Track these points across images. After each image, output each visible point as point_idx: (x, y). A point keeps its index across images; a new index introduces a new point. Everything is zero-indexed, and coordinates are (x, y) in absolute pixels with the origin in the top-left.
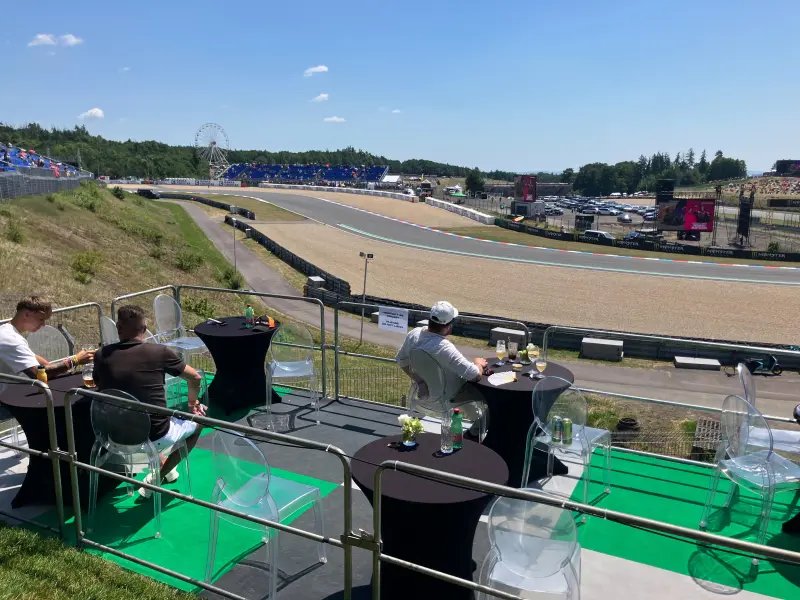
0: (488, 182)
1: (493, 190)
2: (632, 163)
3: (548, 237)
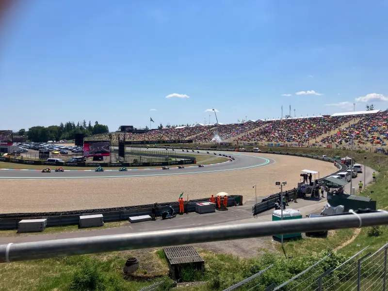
2: (56, 126)
3: (26, 163)
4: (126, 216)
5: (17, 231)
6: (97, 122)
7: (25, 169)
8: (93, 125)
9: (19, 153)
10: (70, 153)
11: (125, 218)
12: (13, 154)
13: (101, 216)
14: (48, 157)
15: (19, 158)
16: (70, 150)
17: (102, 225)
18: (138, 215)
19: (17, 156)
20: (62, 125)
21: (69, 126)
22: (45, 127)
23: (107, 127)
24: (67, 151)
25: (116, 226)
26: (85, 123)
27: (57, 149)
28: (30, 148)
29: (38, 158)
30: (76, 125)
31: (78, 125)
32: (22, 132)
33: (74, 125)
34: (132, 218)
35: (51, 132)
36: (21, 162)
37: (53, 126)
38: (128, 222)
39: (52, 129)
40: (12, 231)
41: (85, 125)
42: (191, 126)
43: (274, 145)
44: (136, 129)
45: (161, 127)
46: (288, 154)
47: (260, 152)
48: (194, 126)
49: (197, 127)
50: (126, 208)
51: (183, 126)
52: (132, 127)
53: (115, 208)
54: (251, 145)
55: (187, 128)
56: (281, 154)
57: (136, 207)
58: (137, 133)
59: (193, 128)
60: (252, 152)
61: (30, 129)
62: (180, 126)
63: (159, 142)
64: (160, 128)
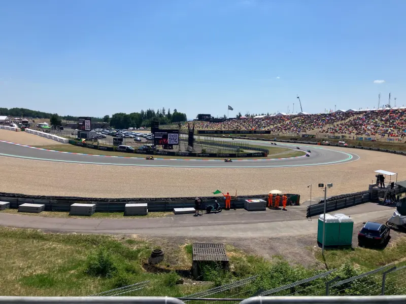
0: (63, 121)
1: (67, 126)
2: (137, 113)
3: (100, 149)
4: (171, 207)
5: (69, 213)
6: (175, 110)
7: (97, 154)
8: (172, 113)
9: (96, 139)
10: (144, 140)
11: (170, 208)
12: (91, 140)
13: (146, 205)
14: (121, 144)
15: (95, 144)
16: (145, 137)
17: (146, 214)
18: (183, 207)
19: (95, 141)
20: (143, 112)
21: (150, 113)
22: (127, 114)
23: (185, 116)
24: (142, 138)
25: (159, 216)
26: (164, 110)
27: (132, 136)
28: (109, 134)
29: (112, 144)
30: (156, 113)
31: (158, 113)
32: (106, 118)
33: (154, 113)
34: (176, 210)
35: (133, 118)
36: (96, 148)
37: (135, 113)
38: (172, 213)
39: (133, 116)
40: (65, 213)
41: (164, 113)
42: (272, 116)
43: (364, 138)
44: (213, 118)
45: (240, 115)
46: (379, 150)
47: (345, 147)
48: (275, 115)
49: (278, 116)
50: (171, 198)
51: (263, 115)
52: (209, 115)
53: (161, 199)
54: (338, 138)
55: (268, 117)
56: (370, 149)
57: (182, 198)
58: (214, 122)
59: (273, 118)
60: (337, 146)
61: (113, 116)
62: (259, 115)
63: (233, 132)
64: (239, 117)
